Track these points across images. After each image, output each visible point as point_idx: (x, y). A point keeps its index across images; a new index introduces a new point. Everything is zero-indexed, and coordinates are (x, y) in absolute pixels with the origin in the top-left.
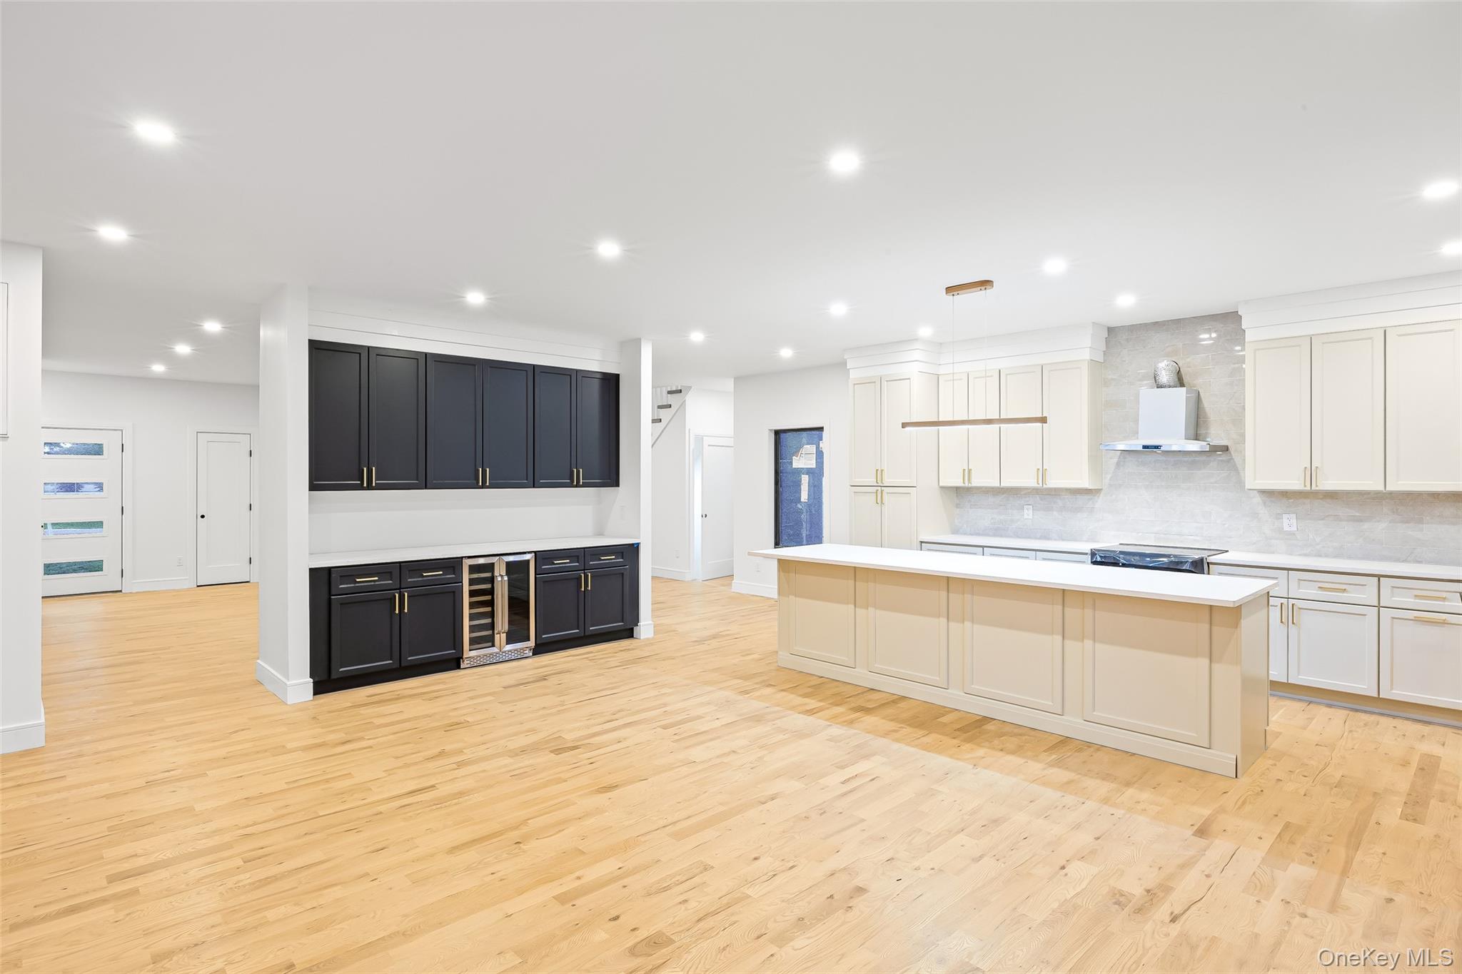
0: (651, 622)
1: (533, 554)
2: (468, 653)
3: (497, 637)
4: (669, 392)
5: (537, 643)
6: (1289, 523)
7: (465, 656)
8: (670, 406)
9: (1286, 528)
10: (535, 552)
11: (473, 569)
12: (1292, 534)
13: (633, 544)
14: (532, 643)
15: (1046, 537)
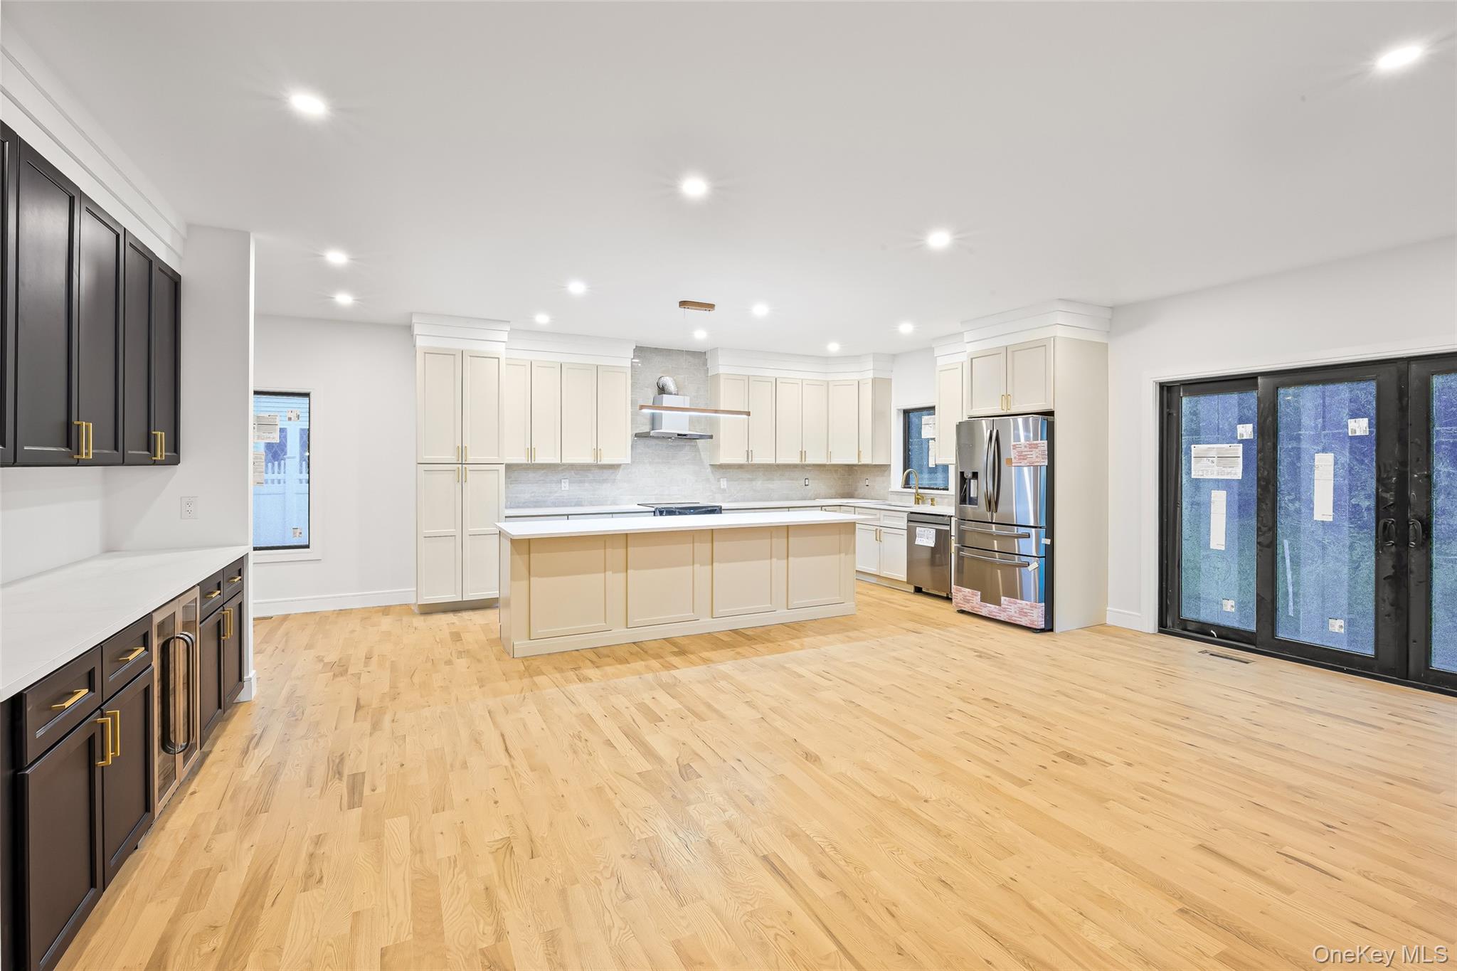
1: (199, 588)
6: (724, 484)
9: (722, 487)
12: (724, 490)
15: (579, 504)
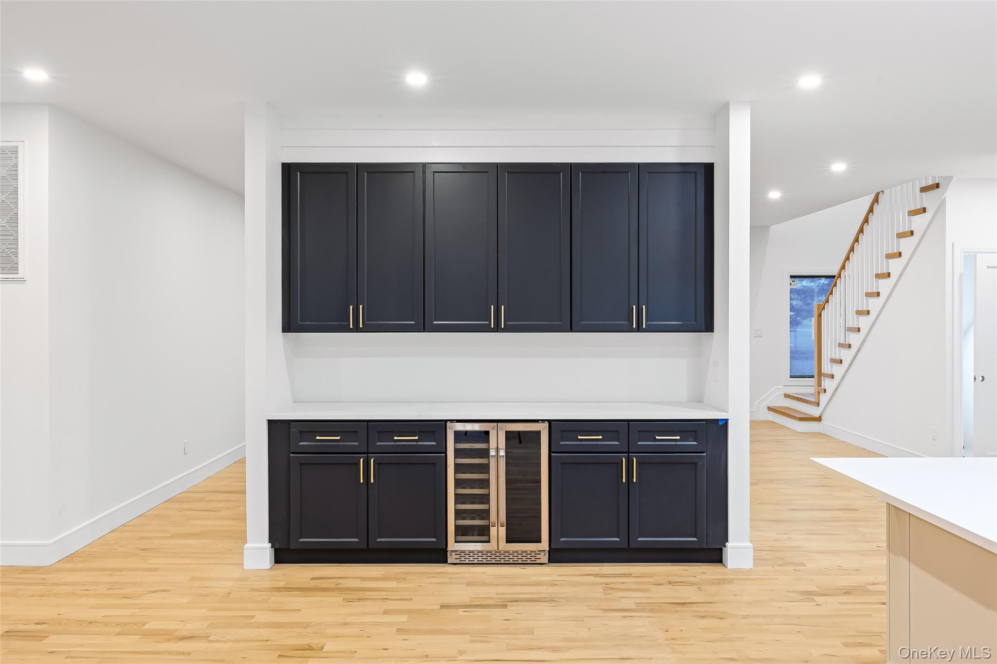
0: (750, 544)
1: (547, 424)
2: (452, 545)
3: (493, 530)
4: (924, 190)
5: (553, 547)
7: (449, 549)
8: (924, 210)
10: (549, 421)
11: (460, 436)
13: (716, 421)
14: (544, 545)
